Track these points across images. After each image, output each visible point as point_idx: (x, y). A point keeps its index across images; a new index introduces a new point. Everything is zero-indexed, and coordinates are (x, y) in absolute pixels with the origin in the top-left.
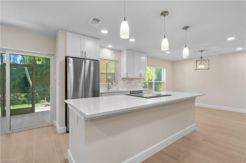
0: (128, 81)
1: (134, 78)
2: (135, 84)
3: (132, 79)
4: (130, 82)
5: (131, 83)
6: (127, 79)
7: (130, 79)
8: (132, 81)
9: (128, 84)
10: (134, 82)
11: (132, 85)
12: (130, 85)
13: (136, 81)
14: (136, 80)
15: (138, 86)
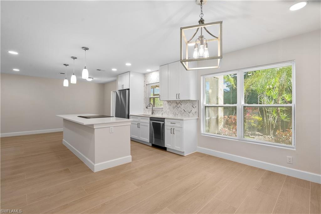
0: (175, 105)
1: (184, 100)
2: (186, 109)
3: (181, 102)
4: (178, 107)
5: (180, 108)
6: (174, 102)
7: (178, 102)
8: (181, 105)
9: (175, 109)
10: (183, 106)
11: (181, 111)
12: (178, 110)
13: (186, 105)
14: (187, 103)
15: (191, 114)
